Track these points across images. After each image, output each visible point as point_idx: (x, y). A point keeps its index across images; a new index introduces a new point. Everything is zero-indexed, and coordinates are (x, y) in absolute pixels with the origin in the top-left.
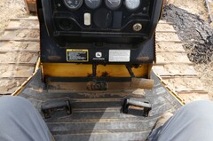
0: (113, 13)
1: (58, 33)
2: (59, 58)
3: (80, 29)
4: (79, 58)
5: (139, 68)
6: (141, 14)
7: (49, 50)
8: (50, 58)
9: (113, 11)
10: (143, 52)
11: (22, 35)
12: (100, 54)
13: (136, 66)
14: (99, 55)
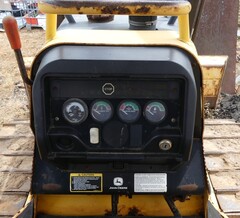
0: (129, 127)
1: (54, 155)
2: (58, 186)
3: (84, 149)
4: (89, 186)
5: (186, 202)
6: (169, 127)
7: (44, 176)
8: (46, 186)
9: (129, 125)
10: (186, 176)
11: (16, 146)
12: (121, 180)
13: (182, 198)
14: (118, 182)
